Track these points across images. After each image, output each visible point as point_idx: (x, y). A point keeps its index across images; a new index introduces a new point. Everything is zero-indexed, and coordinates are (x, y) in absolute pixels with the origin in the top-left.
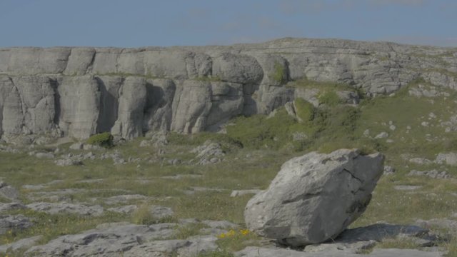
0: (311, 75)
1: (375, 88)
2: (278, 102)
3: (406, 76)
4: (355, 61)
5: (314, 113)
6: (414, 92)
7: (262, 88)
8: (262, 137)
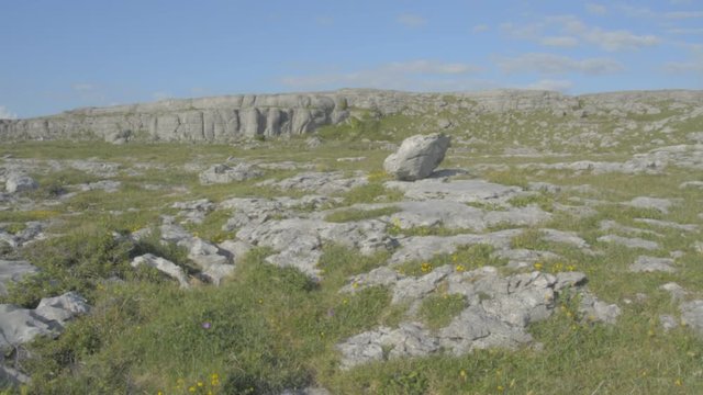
0: (357, 105)
1: (387, 111)
2: (342, 118)
3: (400, 106)
4: (378, 98)
5: (359, 123)
6: (404, 113)
7: (334, 111)
8: (335, 135)
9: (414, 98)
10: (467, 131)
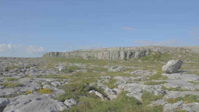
0: (154, 51)
1: (162, 52)
2: (149, 54)
3: (167, 51)
4: (160, 49)
5: (154, 56)
6: (168, 53)
7: (147, 52)
8: (147, 59)
9: (171, 49)
10: (188, 59)
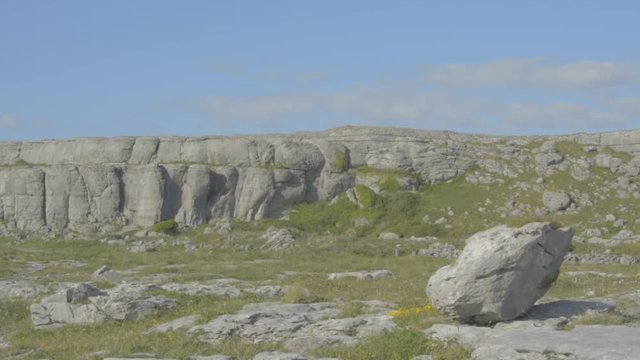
0: (371, 162)
1: (434, 174)
2: (339, 189)
3: (463, 163)
4: (414, 149)
5: (375, 199)
6: (470, 178)
7: (324, 175)
8: (324, 224)
9: (492, 146)
10: (610, 217)
